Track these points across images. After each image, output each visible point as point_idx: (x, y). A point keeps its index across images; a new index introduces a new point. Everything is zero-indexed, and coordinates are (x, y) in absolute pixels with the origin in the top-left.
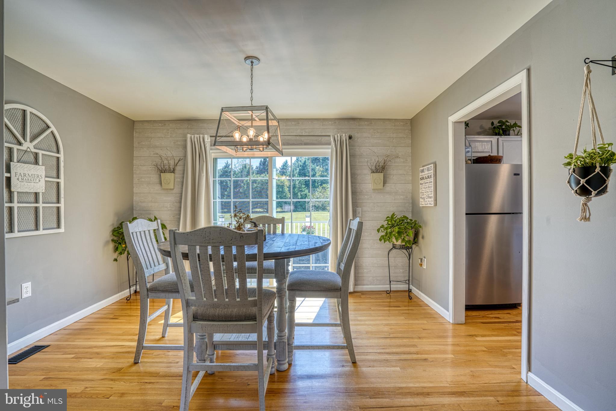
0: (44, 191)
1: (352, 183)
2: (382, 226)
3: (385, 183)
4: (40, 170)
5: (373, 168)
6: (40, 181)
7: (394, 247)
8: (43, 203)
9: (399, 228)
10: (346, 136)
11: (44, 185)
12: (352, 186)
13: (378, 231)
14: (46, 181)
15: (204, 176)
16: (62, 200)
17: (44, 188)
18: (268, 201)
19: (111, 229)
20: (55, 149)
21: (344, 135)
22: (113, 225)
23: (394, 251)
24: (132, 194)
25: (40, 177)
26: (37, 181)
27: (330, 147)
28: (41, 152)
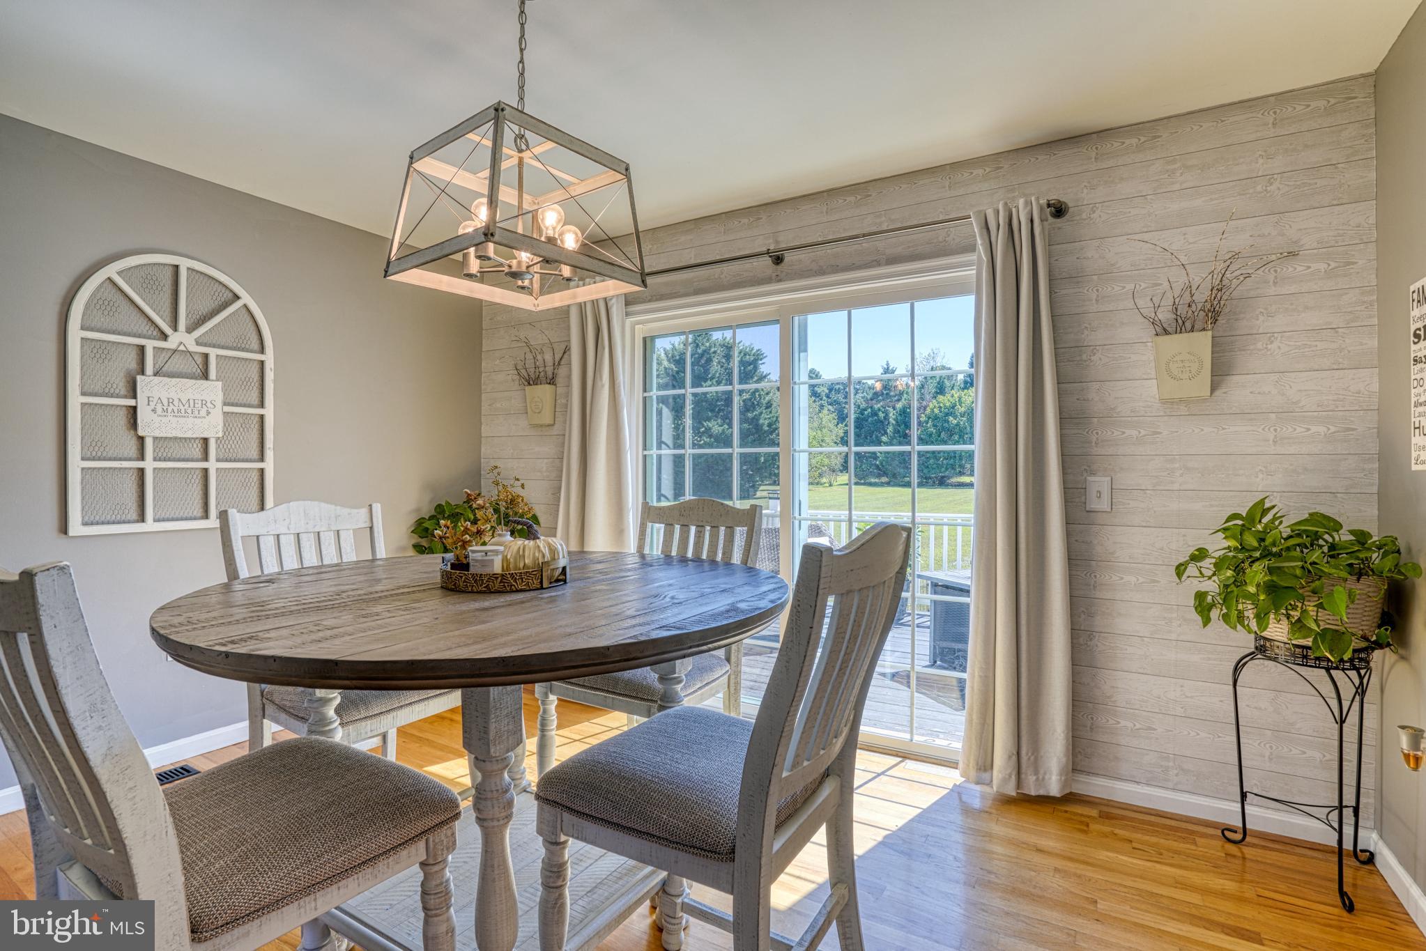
0: (220, 435)
1: (1060, 380)
2: (1199, 555)
3: (1220, 371)
4: (212, 391)
5: (1165, 315)
6: (208, 413)
7: (1262, 649)
8: (218, 460)
9: (1271, 570)
10: (1028, 203)
11: (221, 424)
12: (1061, 395)
13: (1180, 570)
14: (225, 414)
15: (603, 386)
16: (269, 454)
17: (220, 427)
18: (777, 454)
19: (412, 520)
20: (255, 345)
21: (1021, 202)
22: (418, 510)
23: (1257, 665)
24: (478, 438)
25: (209, 405)
26: (203, 412)
27: (973, 257)
28: (213, 353)
